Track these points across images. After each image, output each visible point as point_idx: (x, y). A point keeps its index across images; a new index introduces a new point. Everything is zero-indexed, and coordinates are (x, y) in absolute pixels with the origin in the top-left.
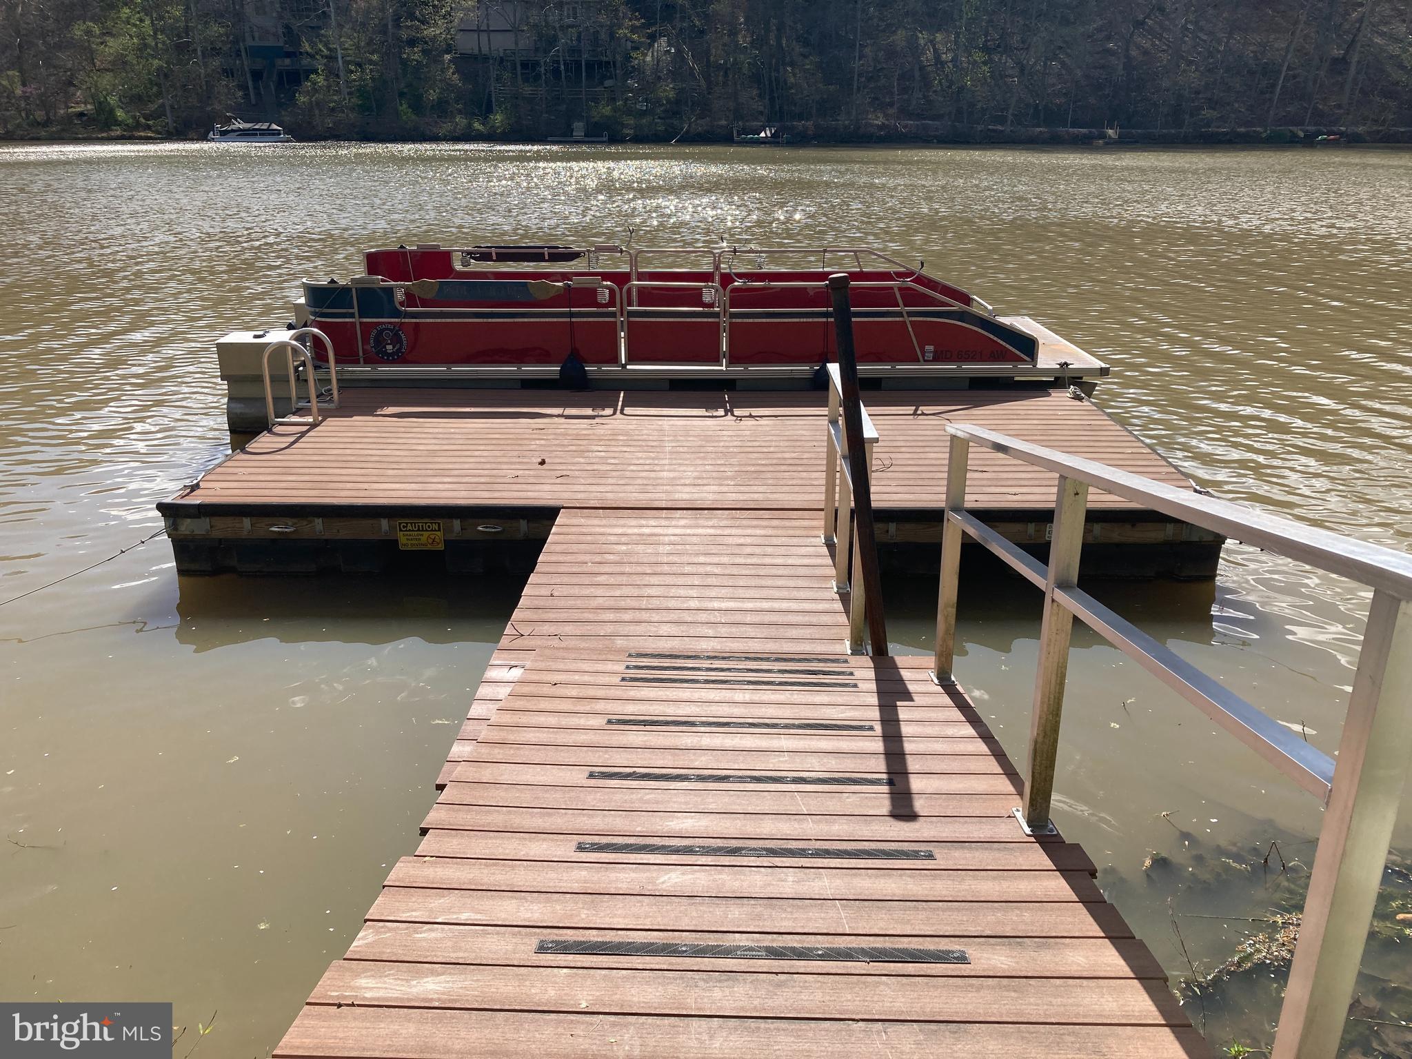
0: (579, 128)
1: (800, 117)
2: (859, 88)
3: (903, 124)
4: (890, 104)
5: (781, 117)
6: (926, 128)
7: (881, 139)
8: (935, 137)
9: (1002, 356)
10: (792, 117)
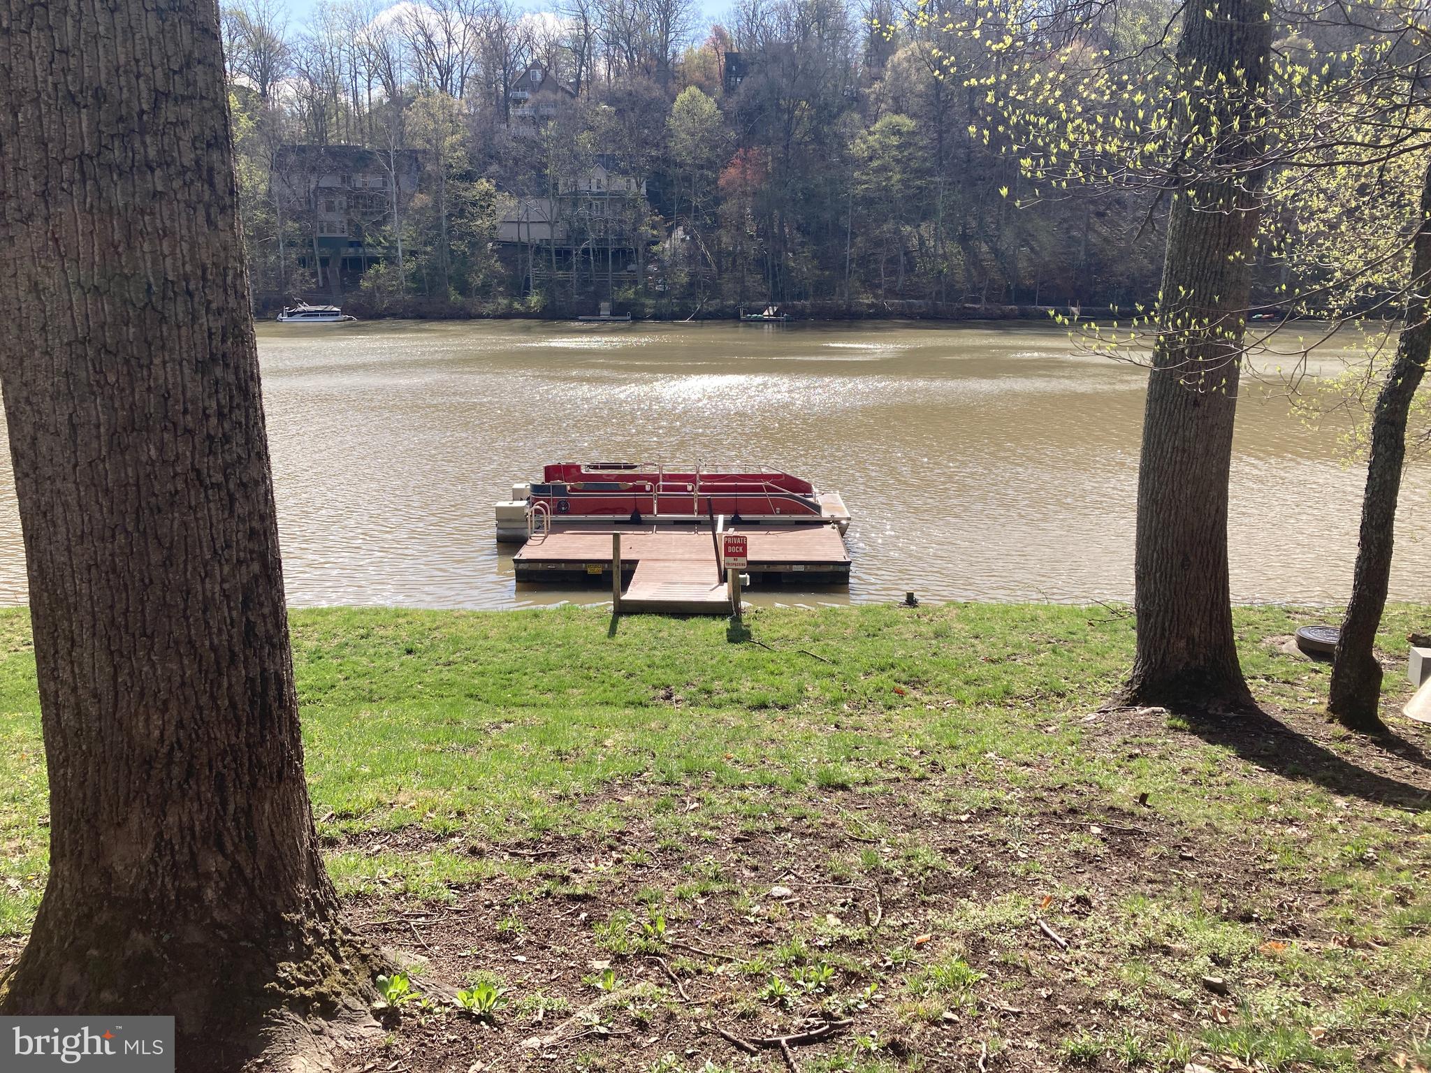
0: (605, 307)
1: (799, 297)
2: (850, 272)
3: (890, 303)
4: (879, 286)
5: (782, 299)
6: (910, 306)
7: (871, 317)
8: (918, 314)
9: (807, 512)
10: (793, 298)
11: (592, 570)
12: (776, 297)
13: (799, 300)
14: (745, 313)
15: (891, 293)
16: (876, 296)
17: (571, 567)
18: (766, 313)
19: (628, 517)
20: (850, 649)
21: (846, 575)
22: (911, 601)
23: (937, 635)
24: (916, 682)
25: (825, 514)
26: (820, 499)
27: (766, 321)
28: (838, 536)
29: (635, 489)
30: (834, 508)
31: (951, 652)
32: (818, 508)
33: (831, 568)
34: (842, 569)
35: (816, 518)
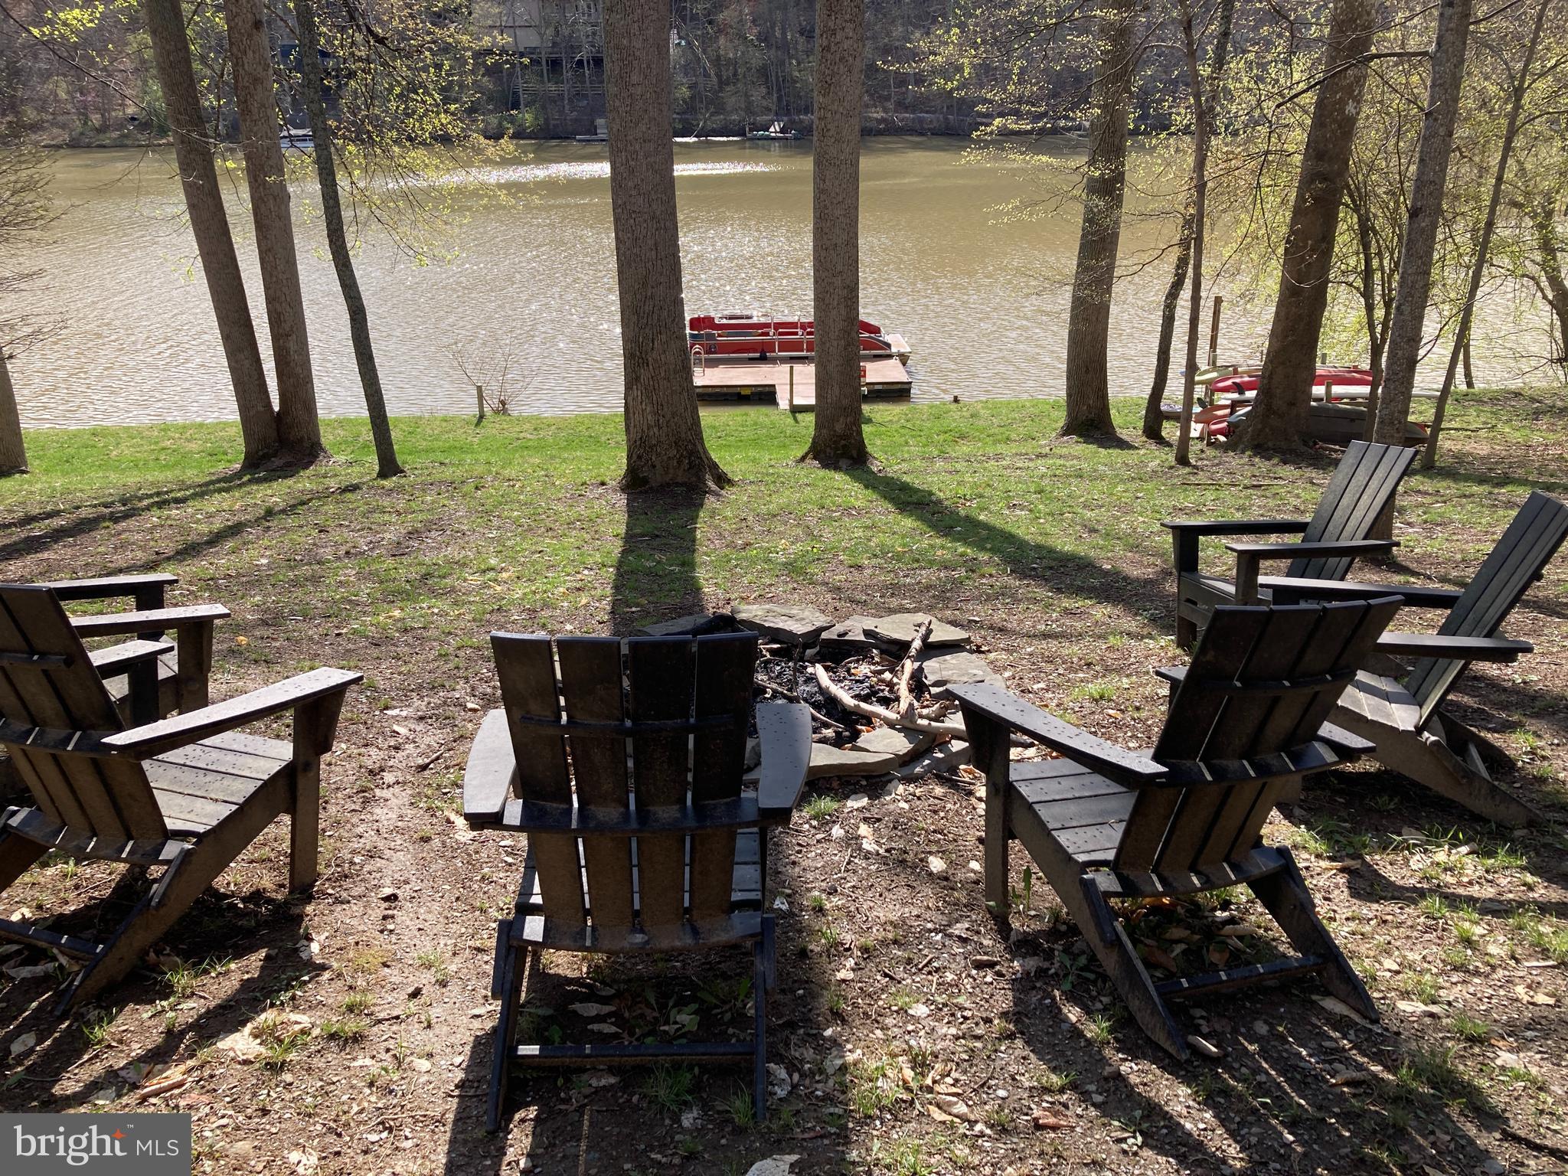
0: (601, 125)
1: (805, 110)
3: (899, 118)
4: (888, 98)
5: (788, 113)
6: (921, 121)
7: (880, 133)
8: (929, 129)
9: (882, 349)
10: (799, 112)
11: (744, 392)
12: (783, 110)
13: (806, 113)
14: (751, 130)
15: (901, 106)
16: (885, 110)
17: (731, 390)
18: (772, 129)
19: (757, 355)
20: (928, 424)
21: (909, 390)
22: (956, 400)
23: (972, 416)
24: (962, 437)
25: (894, 350)
26: (888, 339)
27: (773, 139)
28: (900, 365)
29: (763, 334)
30: (899, 345)
31: (981, 423)
32: (889, 346)
33: (899, 386)
34: (906, 386)
35: (888, 352)
